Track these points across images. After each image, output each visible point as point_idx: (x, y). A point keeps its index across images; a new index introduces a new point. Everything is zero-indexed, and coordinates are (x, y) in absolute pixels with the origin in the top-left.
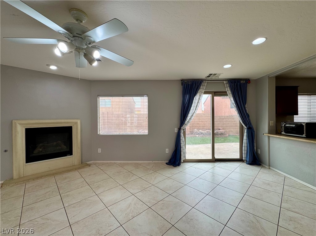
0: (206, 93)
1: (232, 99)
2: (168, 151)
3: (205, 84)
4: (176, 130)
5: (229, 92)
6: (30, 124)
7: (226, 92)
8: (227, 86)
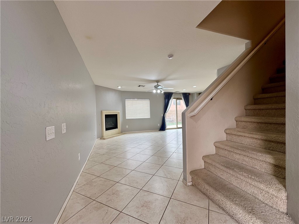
0: (174, 98)
1: (184, 101)
2: (159, 125)
4: (162, 115)
6: (107, 112)
7: (181, 98)
8: (182, 96)
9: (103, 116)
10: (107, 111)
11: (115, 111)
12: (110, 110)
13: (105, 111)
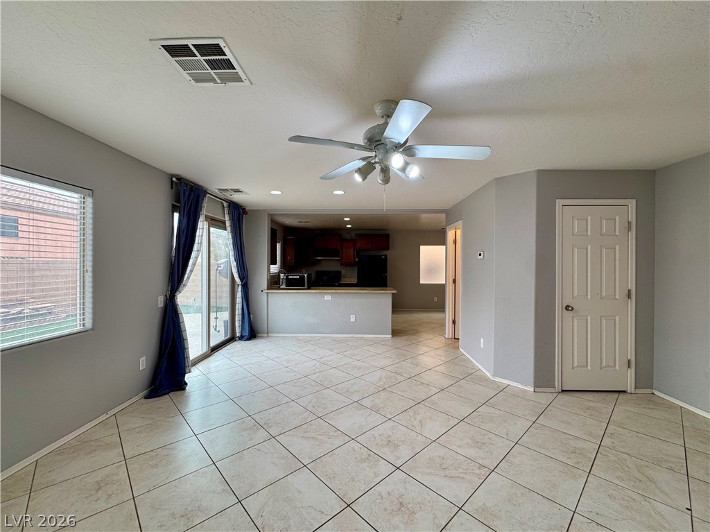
3: (206, 198)
4: (161, 302)
5: (228, 224)
7: (224, 223)
8: (226, 211)
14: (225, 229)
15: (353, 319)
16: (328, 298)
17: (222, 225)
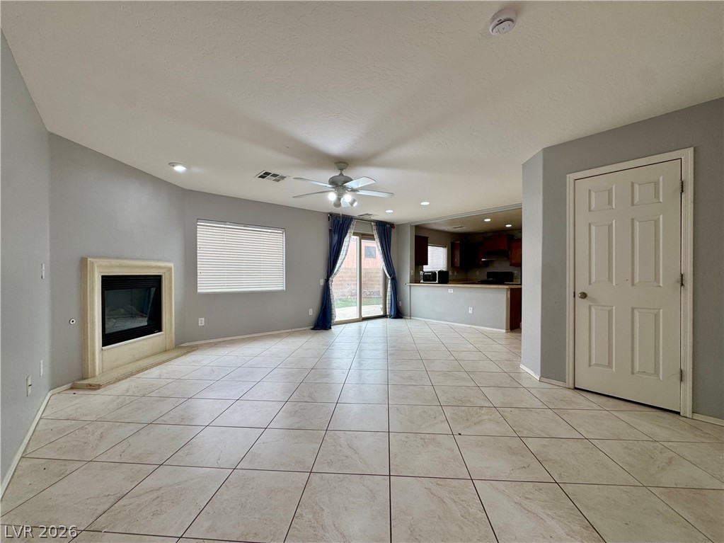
0: (355, 234)
1: (379, 244)
2: (312, 312)
3: (354, 222)
4: (322, 282)
5: (376, 236)
6: (111, 266)
7: (373, 236)
8: (374, 228)
9: (93, 282)
10: (114, 262)
11: (154, 264)
12: (125, 259)
13: (105, 262)
14: (374, 239)
15: (470, 312)
16: (451, 291)
17: (371, 237)
